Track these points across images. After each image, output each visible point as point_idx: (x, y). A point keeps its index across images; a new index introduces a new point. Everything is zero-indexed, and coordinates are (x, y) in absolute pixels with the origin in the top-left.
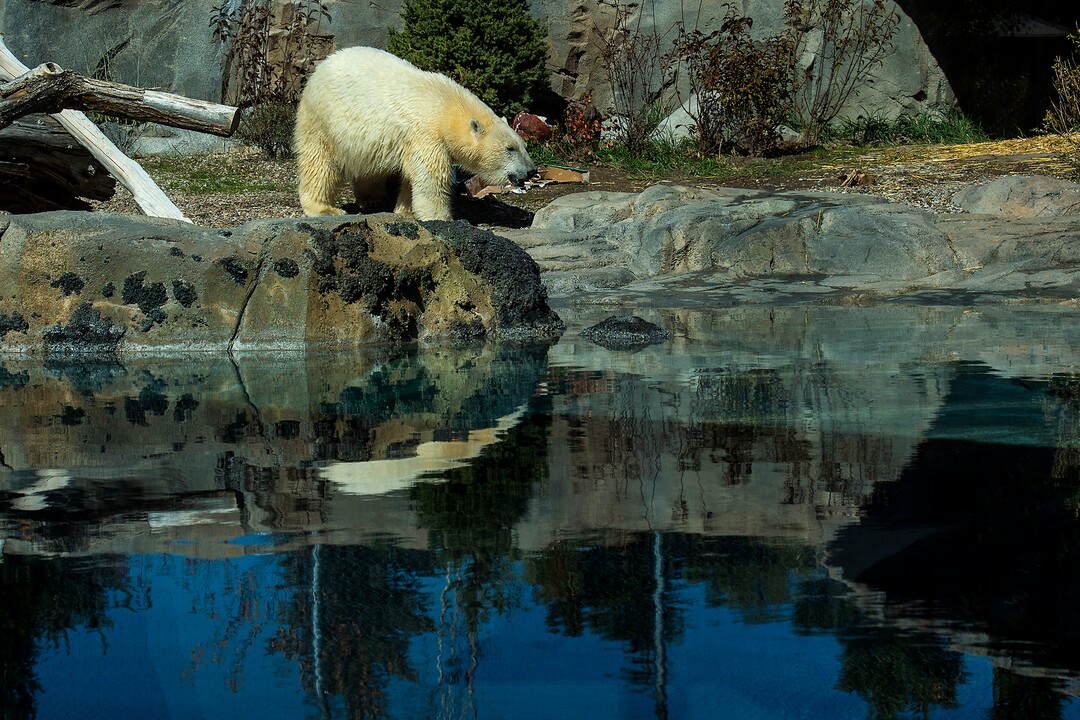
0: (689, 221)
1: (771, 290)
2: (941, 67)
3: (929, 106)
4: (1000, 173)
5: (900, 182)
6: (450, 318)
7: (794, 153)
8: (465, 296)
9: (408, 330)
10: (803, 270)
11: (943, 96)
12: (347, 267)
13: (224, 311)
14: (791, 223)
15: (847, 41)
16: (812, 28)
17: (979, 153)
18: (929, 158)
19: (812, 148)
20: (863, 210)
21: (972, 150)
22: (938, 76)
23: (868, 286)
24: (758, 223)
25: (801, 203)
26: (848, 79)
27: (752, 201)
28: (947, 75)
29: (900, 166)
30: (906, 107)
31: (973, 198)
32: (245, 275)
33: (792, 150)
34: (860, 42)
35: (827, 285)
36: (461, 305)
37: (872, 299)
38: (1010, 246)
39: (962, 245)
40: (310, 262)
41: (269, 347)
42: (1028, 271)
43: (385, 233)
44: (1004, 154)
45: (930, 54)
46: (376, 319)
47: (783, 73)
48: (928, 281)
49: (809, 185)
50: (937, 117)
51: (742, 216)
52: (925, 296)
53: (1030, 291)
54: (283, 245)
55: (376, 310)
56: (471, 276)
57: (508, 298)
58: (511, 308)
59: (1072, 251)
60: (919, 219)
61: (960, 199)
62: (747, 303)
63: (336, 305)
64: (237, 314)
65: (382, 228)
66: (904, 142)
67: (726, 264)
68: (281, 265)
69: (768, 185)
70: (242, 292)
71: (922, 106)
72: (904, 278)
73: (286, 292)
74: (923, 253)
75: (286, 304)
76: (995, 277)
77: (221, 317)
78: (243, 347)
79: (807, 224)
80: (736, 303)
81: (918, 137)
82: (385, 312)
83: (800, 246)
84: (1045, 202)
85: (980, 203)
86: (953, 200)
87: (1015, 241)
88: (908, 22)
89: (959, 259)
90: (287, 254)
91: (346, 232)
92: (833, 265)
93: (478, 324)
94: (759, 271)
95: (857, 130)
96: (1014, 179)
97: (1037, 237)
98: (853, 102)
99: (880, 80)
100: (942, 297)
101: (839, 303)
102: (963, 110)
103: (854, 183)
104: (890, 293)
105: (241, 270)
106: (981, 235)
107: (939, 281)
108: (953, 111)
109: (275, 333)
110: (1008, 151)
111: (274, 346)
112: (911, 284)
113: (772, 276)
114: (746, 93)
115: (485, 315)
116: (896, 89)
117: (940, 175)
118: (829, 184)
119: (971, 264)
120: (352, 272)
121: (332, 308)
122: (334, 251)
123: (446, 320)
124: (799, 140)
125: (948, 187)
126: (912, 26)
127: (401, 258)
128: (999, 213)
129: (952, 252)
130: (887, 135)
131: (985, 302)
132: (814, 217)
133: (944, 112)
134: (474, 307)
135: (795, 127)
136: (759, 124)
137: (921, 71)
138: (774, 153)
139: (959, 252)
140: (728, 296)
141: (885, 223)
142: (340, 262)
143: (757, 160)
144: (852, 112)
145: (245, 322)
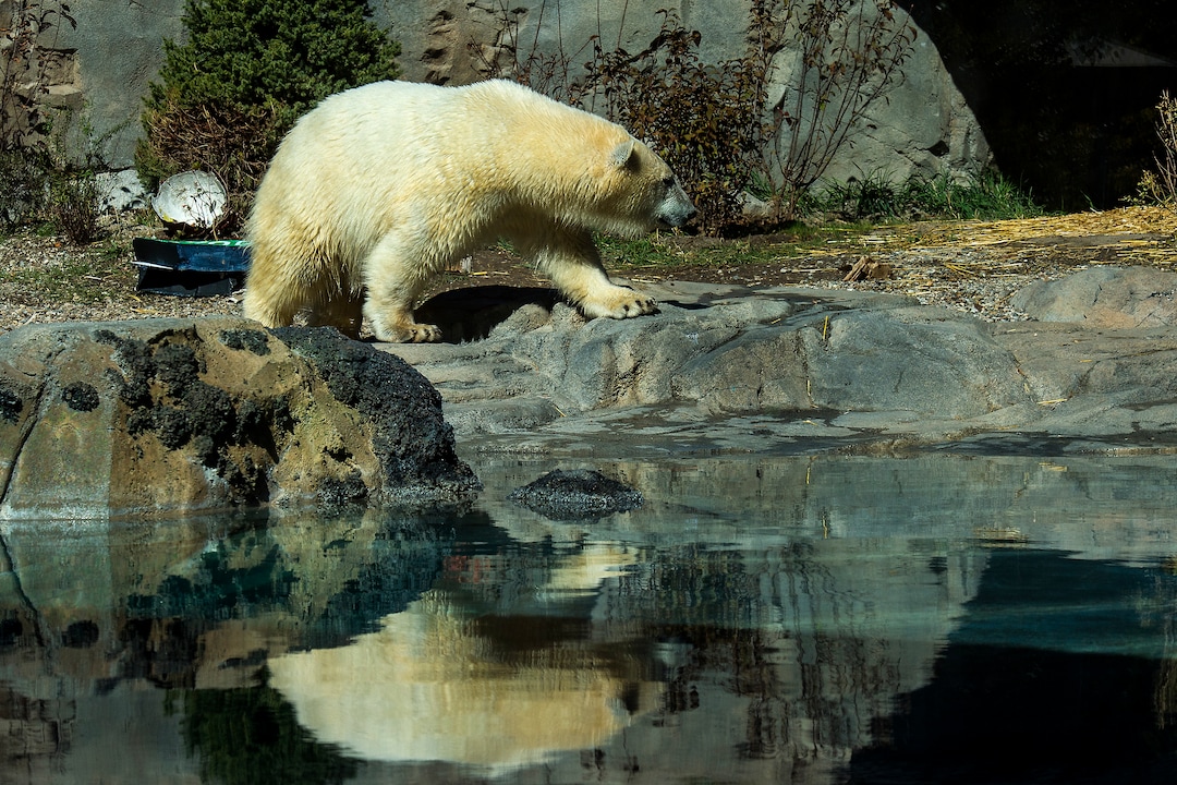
0: (639, 331)
1: (765, 433)
2: (970, 106)
3: (952, 164)
4: (1076, 263)
5: (931, 276)
6: (316, 471)
7: (761, 231)
8: (337, 440)
9: (255, 489)
10: (805, 404)
11: (973, 149)
12: (169, 396)
14: (787, 335)
15: (838, 67)
16: (782, 47)
17: (1038, 234)
18: (965, 240)
19: (786, 224)
20: (888, 316)
21: (1025, 227)
22: (966, 119)
23: (903, 428)
24: (738, 335)
25: (799, 305)
26: (838, 122)
27: (725, 301)
28: (979, 119)
29: (926, 253)
30: (919, 165)
31: (1041, 298)
32: (19, 407)
33: (754, 228)
34: (856, 68)
35: (845, 424)
36: (331, 453)
37: (914, 448)
38: (1106, 369)
39: (1036, 368)
40: (116, 389)
41: (55, 516)
42: (1135, 406)
43: (222, 345)
44: (1076, 234)
45: (954, 87)
46: (211, 474)
47: (747, 112)
48: (988, 420)
49: (795, 279)
50: (964, 180)
51: (714, 323)
52: (988, 441)
53: (1139, 436)
54: (75, 362)
55: (211, 460)
56: (344, 409)
57: (398, 442)
58: (403, 457)
60: (970, 329)
61: (1024, 301)
62: (732, 452)
63: (154, 451)
64: (6, 466)
65: (217, 338)
66: (916, 217)
67: (694, 394)
68: (73, 392)
69: (736, 278)
70: (14, 432)
71: (942, 163)
72: (953, 416)
73: (80, 432)
74: (980, 379)
75: (79, 451)
76: (1087, 414)
78: (15, 515)
79: (809, 335)
80: (716, 452)
81: (937, 209)
82: (224, 463)
83: (799, 368)
84: (1152, 306)
85: (1055, 306)
86: (1013, 301)
87: (1114, 363)
88: (924, 40)
89: (1031, 389)
90: (82, 376)
91: (166, 343)
92: (847, 395)
93: (356, 481)
94: (741, 403)
95: (848, 198)
96: (1101, 271)
97: (1145, 357)
98: (842, 158)
99: (883, 125)
100: (1015, 444)
101: (865, 452)
102: (1000, 169)
103: (862, 276)
104: (936, 437)
105: (13, 399)
106: (1062, 354)
107: (1005, 420)
108: (986, 171)
109: (63, 493)
110: (1081, 231)
111: (62, 514)
112: (967, 424)
113: (761, 411)
114: (694, 143)
115: (367, 467)
116: (905, 138)
117: (986, 264)
118: (825, 278)
119: (1051, 396)
120: (176, 404)
121: (148, 457)
122: (150, 371)
123: (309, 475)
124: (764, 213)
125: (1001, 283)
126: (927, 43)
127: (245, 382)
128: (1083, 322)
129: (1020, 378)
130: (892, 205)
131: (1079, 453)
132: (819, 326)
133: (975, 172)
134: (350, 456)
135: (758, 193)
136: (713, 188)
137: (942, 111)
138: (732, 231)
139: (1032, 379)
140: (704, 441)
141: (923, 335)
142: (159, 387)
143: (712, 242)
144: (840, 173)
145: (18, 476)
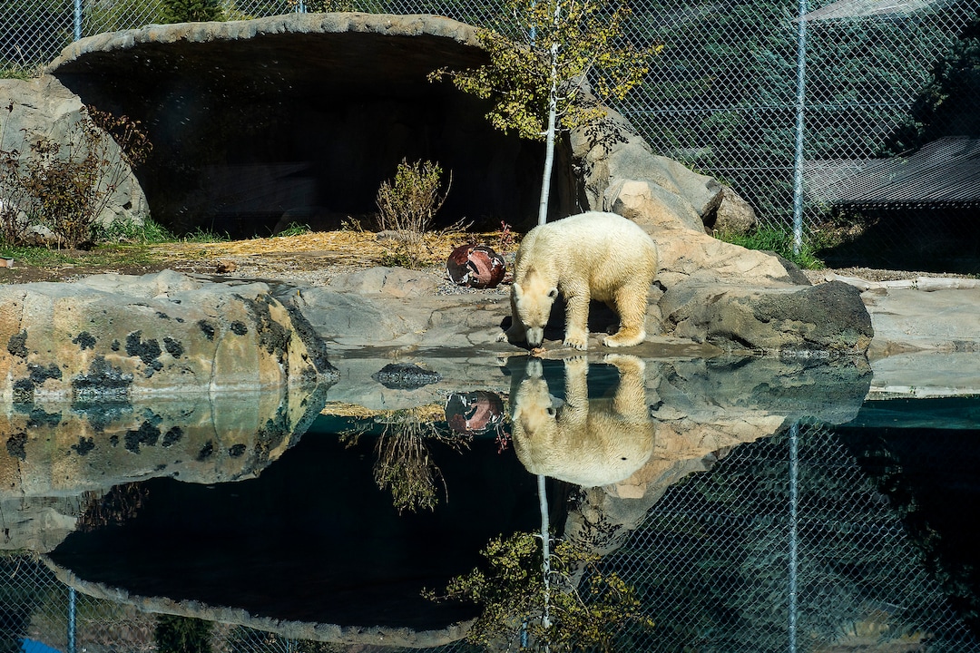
3: (133, 214)
6: (300, 366)
8: (305, 350)
9: (287, 374)
11: (142, 206)
12: (267, 327)
13: (203, 361)
22: (139, 191)
30: (118, 214)
31: (355, 282)
32: (213, 333)
36: (303, 357)
38: (438, 316)
40: (252, 324)
41: (235, 389)
46: (281, 367)
50: (138, 222)
54: (233, 310)
55: (281, 360)
59: (475, 320)
61: (341, 283)
63: (267, 356)
64: (211, 363)
68: (235, 325)
70: (212, 346)
71: (128, 213)
72: (381, 339)
73: (241, 346)
75: (242, 355)
76: (445, 338)
77: (202, 366)
78: (218, 388)
82: (284, 361)
84: (411, 286)
85: (364, 286)
89: (408, 326)
90: (238, 318)
91: (259, 301)
93: (312, 370)
105: (211, 329)
106: (408, 309)
108: (148, 218)
109: (237, 378)
111: (238, 388)
119: (417, 329)
120: (269, 331)
121: (266, 359)
122: (260, 315)
123: (298, 368)
129: (402, 320)
133: (143, 218)
134: (307, 358)
137: (129, 187)
139: (407, 321)
142: (263, 323)
145: (217, 369)
